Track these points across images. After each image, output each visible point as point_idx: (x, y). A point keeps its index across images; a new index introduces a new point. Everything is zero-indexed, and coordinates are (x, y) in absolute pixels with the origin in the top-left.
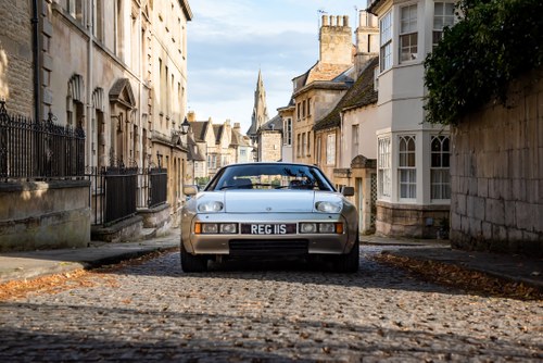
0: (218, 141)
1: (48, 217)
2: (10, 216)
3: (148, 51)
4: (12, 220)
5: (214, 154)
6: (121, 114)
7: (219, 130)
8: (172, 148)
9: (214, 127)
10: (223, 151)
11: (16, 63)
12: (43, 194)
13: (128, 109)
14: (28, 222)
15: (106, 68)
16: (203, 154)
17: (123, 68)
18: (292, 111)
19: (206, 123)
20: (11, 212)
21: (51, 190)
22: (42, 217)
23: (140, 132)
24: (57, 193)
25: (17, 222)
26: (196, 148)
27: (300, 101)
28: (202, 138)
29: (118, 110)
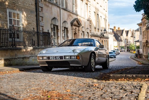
0: (127, 35)
1: (32, 57)
2: (16, 56)
3: (89, 10)
4: (16, 57)
5: (126, 39)
6: (76, 28)
7: (127, 32)
8: (100, 37)
9: (126, 31)
10: (128, 38)
11: (29, 15)
12: (31, 51)
13: (79, 27)
14: (23, 58)
15: (69, 16)
16: (122, 39)
17: (77, 15)
18: (141, 24)
19: (123, 30)
20: (16, 55)
21: (34, 49)
22: (30, 57)
23: (86, 33)
24: (37, 50)
25: (18, 58)
26: (120, 38)
27: (143, 21)
28: (122, 35)
29: (74, 27)
